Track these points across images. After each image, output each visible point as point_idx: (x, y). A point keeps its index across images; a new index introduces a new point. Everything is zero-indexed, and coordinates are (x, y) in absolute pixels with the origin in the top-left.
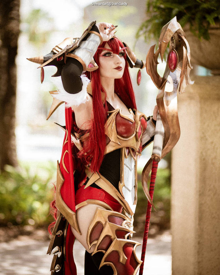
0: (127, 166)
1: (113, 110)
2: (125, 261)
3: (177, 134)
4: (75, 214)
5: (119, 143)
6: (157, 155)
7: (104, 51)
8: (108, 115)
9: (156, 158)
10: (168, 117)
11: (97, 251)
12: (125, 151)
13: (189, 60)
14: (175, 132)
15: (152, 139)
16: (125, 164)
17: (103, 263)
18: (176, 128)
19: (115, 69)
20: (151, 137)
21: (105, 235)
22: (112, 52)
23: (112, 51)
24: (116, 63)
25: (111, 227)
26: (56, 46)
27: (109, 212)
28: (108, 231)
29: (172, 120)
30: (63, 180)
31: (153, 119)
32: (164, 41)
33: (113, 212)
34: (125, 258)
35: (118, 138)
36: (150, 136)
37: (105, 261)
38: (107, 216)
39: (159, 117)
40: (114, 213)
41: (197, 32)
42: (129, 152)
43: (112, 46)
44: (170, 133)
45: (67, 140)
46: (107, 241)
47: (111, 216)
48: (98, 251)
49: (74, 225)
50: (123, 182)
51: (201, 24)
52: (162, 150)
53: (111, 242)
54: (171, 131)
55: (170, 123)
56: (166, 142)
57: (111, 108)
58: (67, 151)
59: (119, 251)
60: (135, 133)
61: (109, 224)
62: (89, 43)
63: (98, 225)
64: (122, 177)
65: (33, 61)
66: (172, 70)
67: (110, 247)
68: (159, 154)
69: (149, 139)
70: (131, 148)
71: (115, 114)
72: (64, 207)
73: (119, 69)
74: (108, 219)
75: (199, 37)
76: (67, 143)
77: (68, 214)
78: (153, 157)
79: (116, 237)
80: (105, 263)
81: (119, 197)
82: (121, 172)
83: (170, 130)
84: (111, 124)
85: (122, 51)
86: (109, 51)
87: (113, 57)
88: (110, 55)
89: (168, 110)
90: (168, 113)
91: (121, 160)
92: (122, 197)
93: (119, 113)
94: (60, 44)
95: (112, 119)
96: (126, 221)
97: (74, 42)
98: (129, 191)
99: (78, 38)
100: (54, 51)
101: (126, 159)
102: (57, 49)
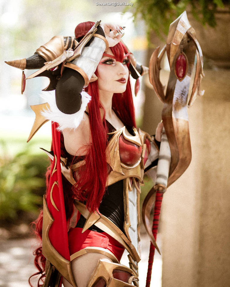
0: (131, 201)
1: (114, 131)
3: (187, 159)
4: (69, 264)
5: (123, 173)
6: (162, 185)
7: (105, 57)
9: (161, 189)
12: (129, 183)
13: (202, 67)
14: (185, 157)
16: (129, 199)
18: (186, 152)
19: (117, 81)
22: (115, 60)
23: (115, 58)
24: (119, 73)
26: (41, 46)
27: (114, 265)
29: (183, 143)
30: (52, 220)
31: (156, 139)
32: (174, 44)
33: (119, 265)
35: (121, 166)
36: (151, 160)
38: (112, 271)
40: (120, 267)
41: (201, 16)
42: (133, 183)
43: (115, 51)
44: (179, 158)
45: (55, 169)
47: (116, 270)
49: (69, 277)
50: (129, 221)
51: (206, 7)
52: (168, 178)
54: (181, 156)
55: (180, 146)
56: (173, 169)
57: (111, 128)
58: (55, 183)
60: (140, 159)
62: (92, 50)
64: (127, 215)
65: (13, 66)
66: (181, 79)
68: (164, 184)
70: (135, 178)
71: (119, 134)
72: (54, 255)
73: (122, 82)
74: (112, 274)
75: (204, 23)
76: (56, 172)
77: (60, 263)
78: (157, 188)
81: (124, 241)
82: (125, 209)
83: (179, 154)
84: (113, 149)
85: (126, 58)
86: (110, 58)
87: (115, 66)
88: (111, 62)
89: (178, 130)
90: (178, 134)
91: (124, 194)
92: (129, 241)
93: (122, 134)
94: (46, 44)
95: (113, 143)
96: (133, 277)
97: (65, 42)
98: (134, 231)
99: (70, 37)
100: (39, 54)
101: (130, 192)
102: (43, 51)
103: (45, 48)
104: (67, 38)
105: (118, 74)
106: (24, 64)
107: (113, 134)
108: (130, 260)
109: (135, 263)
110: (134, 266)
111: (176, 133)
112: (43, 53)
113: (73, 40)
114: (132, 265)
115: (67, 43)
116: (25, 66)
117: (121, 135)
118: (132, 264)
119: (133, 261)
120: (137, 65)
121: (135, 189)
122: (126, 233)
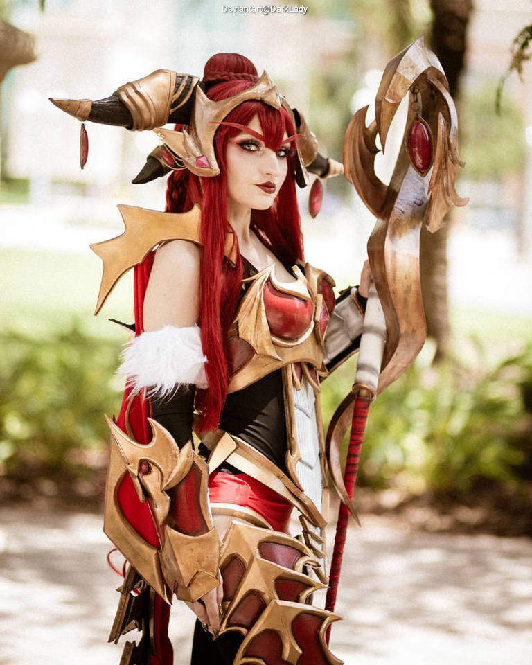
0: (301, 410)
1: (255, 275)
2: (297, 657)
5: (278, 357)
6: (365, 386)
8: (243, 287)
9: (364, 392)
10: (394, 293)
11: (227, 630)
12: (292, 374)
15: (355, 344)
16: (296, 405)
17: (241, 659)
19: (257, 185)
20: (353, 339)
21: (248, 590)
22: (263, 143)
23: (263, 140)
24: (265, 172)
25: (265, 571)
27: (261, 531)
28: (255, 580)
29: (406, 301)
31: (360, 292)
32: (389, 100)
33: (271, 532)
34: (297, 651)
35: (273, 343)
36: (351, 337)
37: (245, 656)
38: (258, 543)
39: (373, 289)
40: (274, 537)
42: (302, 373)
44: (399, 332)
46: (253, 604)
47: (267, 542)
48: (229, 629)
49: (155, 579)
50: (297, 451)
52: (381, 372)
53: (263, 606)
54: (403, 328)
57: (250, 269)
59: (279, 631)
60: (313, 324)
61: (258, 563)
63: (232, 564)
64: (292, 438)
66: (423, 171)
67: (259, 620)
68: (372, 384)
69: (347, 343)
70: (305, 362)
71: (262, 283)
73: (267, 189)
74: (258, 550)
77: (137, 552)
78: (356, 392)
79: (276, 596)
80: (245, 660)
81: (289, 490)
82: (288, 427)
83: (398, 324)
84: (253, 310)
87: (262, 155)
89: (395, 274)
90: (395, 283)
91: (285, 397)
92: (297, 489)
93: (269, 280)
94: (141, 80)
95: (253, 298)
96: (306, 558)
97: (178, 85)
98: (311, 468)
99: (189, 77)
100: (121, 97)
101: (298, 392)
102: (130, 94)
103: (134, 88)
104: (183, 77)
105: (261, 173)
106: (85, 111)
107: (252, 282)
108: (304, 526)
109: (317, 532)
110: (313, 536)
111: (391, 281)
112: (129, 97)
113: (194, 85)
114: (309, 535)
115: (182, 88)
116: (87, 114)
117: (267, 281)
118: (309, 533)
119: (311, 528)
120: (319, 156)
121: (309, 384)
122: (292, 475)
